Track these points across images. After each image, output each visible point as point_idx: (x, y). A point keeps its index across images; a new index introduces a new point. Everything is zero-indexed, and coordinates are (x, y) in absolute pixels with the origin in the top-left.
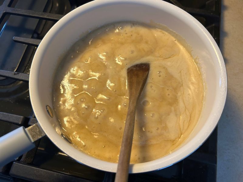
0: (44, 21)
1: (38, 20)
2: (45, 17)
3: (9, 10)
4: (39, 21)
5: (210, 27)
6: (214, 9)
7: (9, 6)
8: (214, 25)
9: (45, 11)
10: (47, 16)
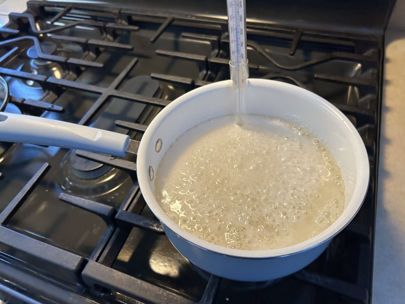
0: (152, 107)
1: (145, 105)
2: (155, 103)
3: (115, 93)
4: (146, 107)
5: (362, 128)
6: (369, 107)
7: (117, 88)
8: (367, 126)
9: (155, 96)
10: (158, 102)
